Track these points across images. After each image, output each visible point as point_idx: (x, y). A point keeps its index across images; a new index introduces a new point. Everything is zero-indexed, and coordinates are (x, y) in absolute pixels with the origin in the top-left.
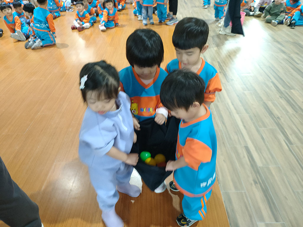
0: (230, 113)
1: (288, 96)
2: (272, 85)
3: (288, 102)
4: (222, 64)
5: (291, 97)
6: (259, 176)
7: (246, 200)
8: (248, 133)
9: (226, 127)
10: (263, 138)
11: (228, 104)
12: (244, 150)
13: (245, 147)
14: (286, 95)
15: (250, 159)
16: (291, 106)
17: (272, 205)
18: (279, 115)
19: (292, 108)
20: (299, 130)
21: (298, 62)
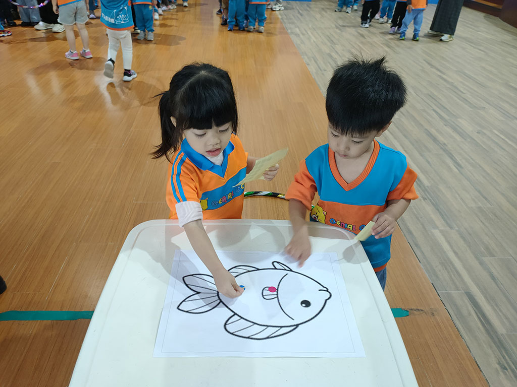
2: (433, 112)
3: (455, 130)
5: (457, 125)
14: (453, 124)
16: (458, 133)
18: (445, 142)
20: (470, 157)
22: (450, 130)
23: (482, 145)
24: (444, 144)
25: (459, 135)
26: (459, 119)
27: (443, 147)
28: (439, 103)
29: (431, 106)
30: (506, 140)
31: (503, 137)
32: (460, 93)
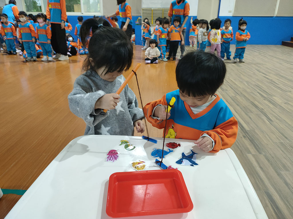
1: (269, 99)
2: (258, 93)
3: (270, 102)
5: (272, 100)
6: (247, 134)
7: (237, 144)
8: (239, 115)
10: (250, 118)
15: (241, 127)
16: (272, 104)
17: (257, 147)
18: (263, 108)
19: (273, 105)
20: (278, 115)
22: (266, 102)
23: (286, 109)
24: (262, 109)
25: (273, 104)
26: (273, 97)
27: (262, 111)
28: (262, 89)
29: (256, 90)
32: (277, 85)
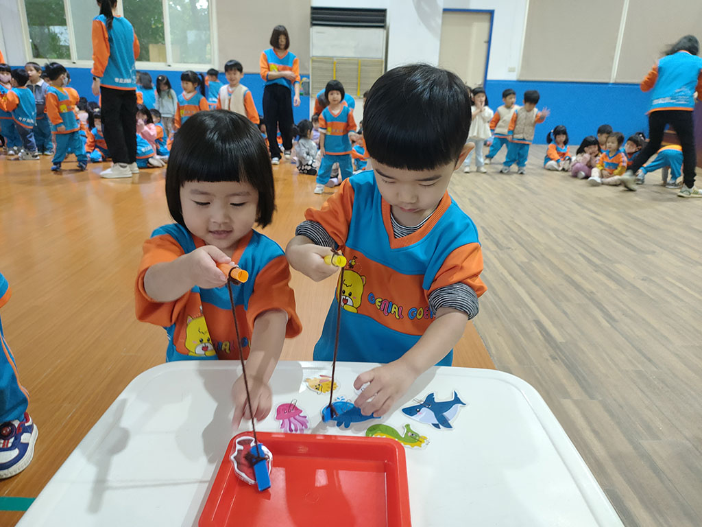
0: (506, 284)
2: (580, 257)
3: (609, 276)
4: (488, 230)
5: (613, 271)
6: (560, 352)
7: (538, 375)
8: (539, 306)
9: (500, 298)
10: (565, 313)
11: (502, 274)
12: (532, 324)
13: (534, 321)
14: (606, 269)
15: (545, 335)
16: (614, 281)
17: (583, 382)
18: (594, 291)
19: (616, 283)
21: (628, 234)
22: (601, 277)
23: (649, 294)
26: (616, 265)
27: (591, 298)
28: (588, 246)
29: (577, 250)
30: (685, 288)
31: (681, 286)
32: (621, 236)
